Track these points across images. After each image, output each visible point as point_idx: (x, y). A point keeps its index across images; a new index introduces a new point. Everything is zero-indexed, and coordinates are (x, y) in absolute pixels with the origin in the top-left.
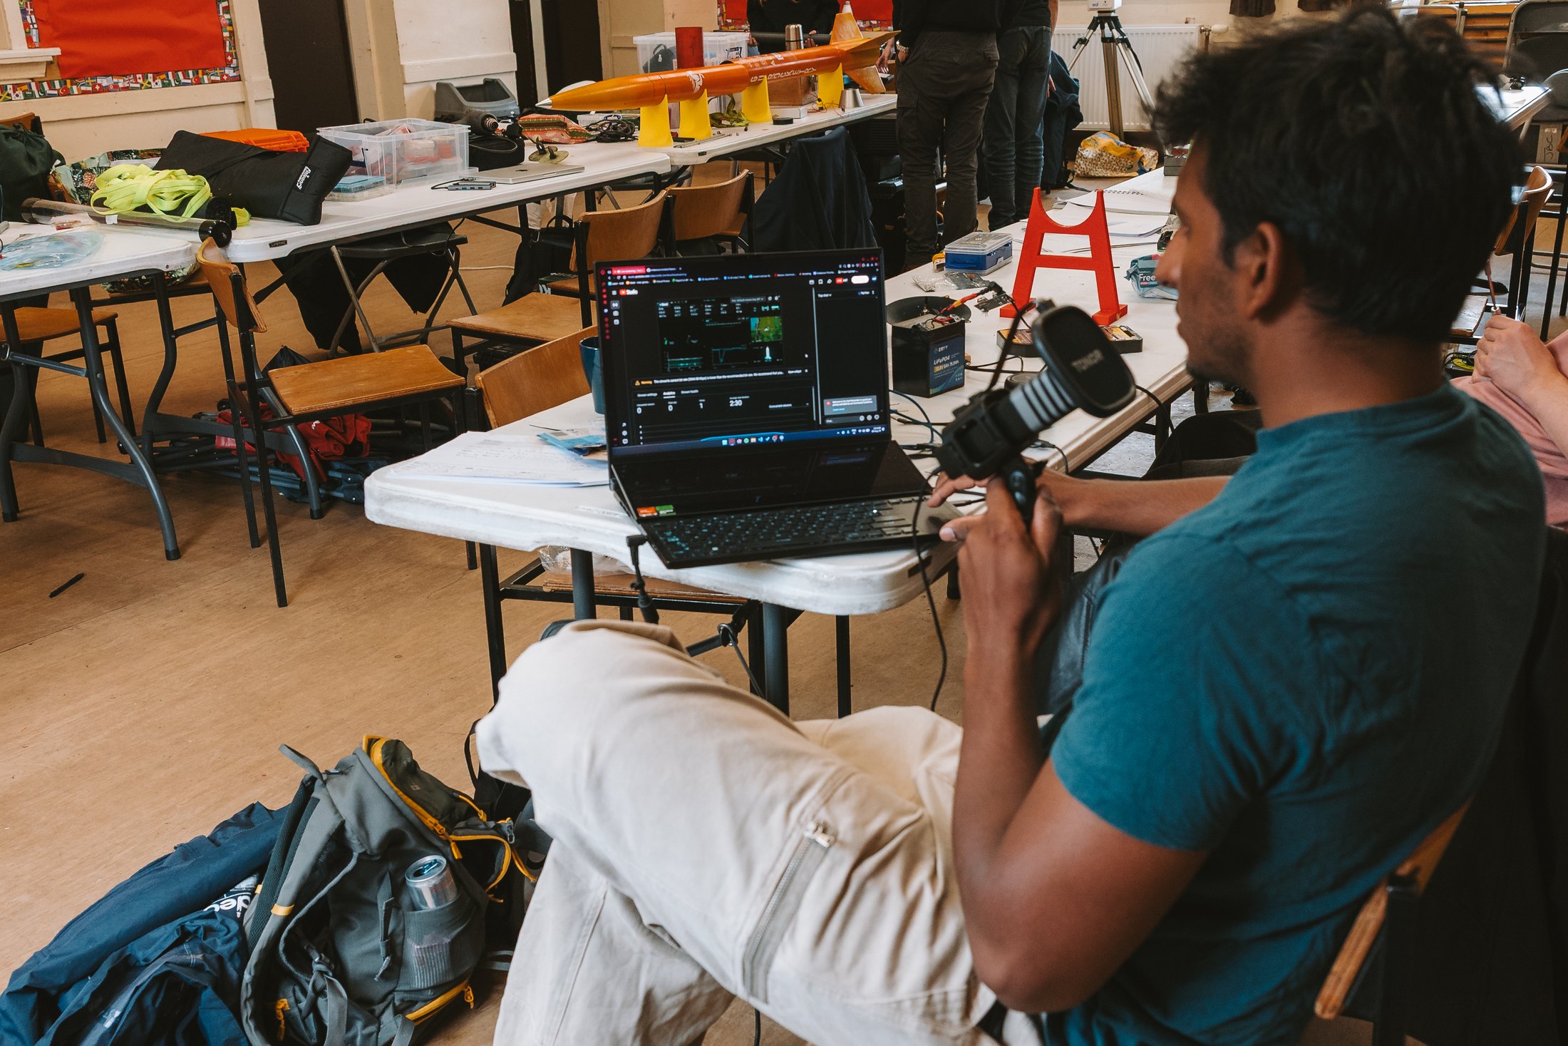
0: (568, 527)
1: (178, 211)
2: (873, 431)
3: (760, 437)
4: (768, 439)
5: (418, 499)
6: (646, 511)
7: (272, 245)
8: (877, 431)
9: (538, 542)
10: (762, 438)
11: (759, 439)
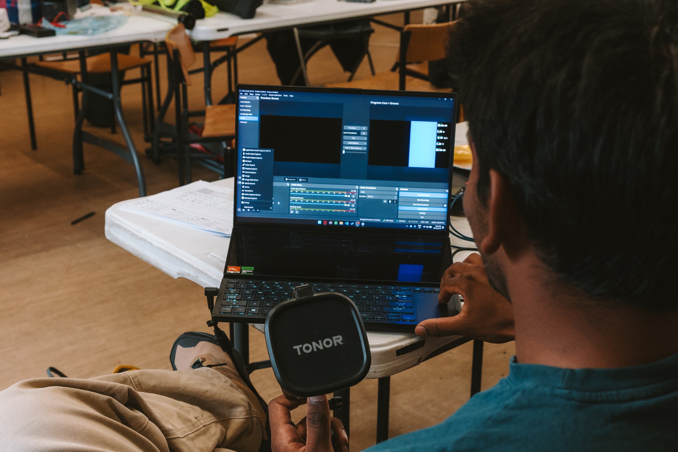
0: (194, 268)
1: (172, 7)
2: (434, 228)
3: (346, 222)
4: (352, 224)
5: (126, 228)
6: (233, 269)
7: (220, 30)
8: (438, 229)
9: (179, 274)
10: (348, 223)
11: (346, 223)
